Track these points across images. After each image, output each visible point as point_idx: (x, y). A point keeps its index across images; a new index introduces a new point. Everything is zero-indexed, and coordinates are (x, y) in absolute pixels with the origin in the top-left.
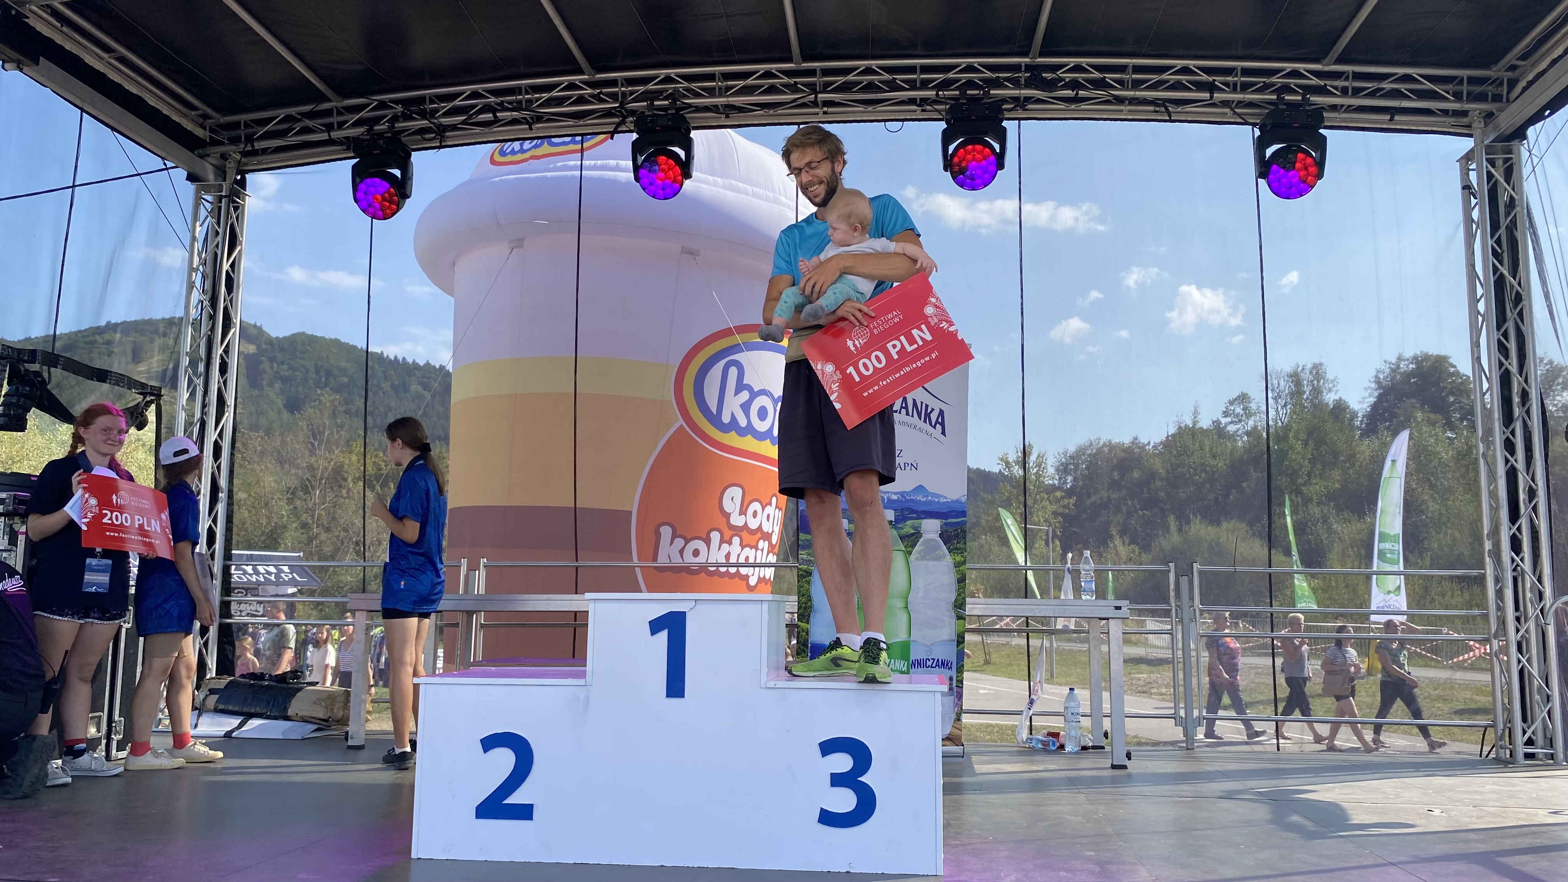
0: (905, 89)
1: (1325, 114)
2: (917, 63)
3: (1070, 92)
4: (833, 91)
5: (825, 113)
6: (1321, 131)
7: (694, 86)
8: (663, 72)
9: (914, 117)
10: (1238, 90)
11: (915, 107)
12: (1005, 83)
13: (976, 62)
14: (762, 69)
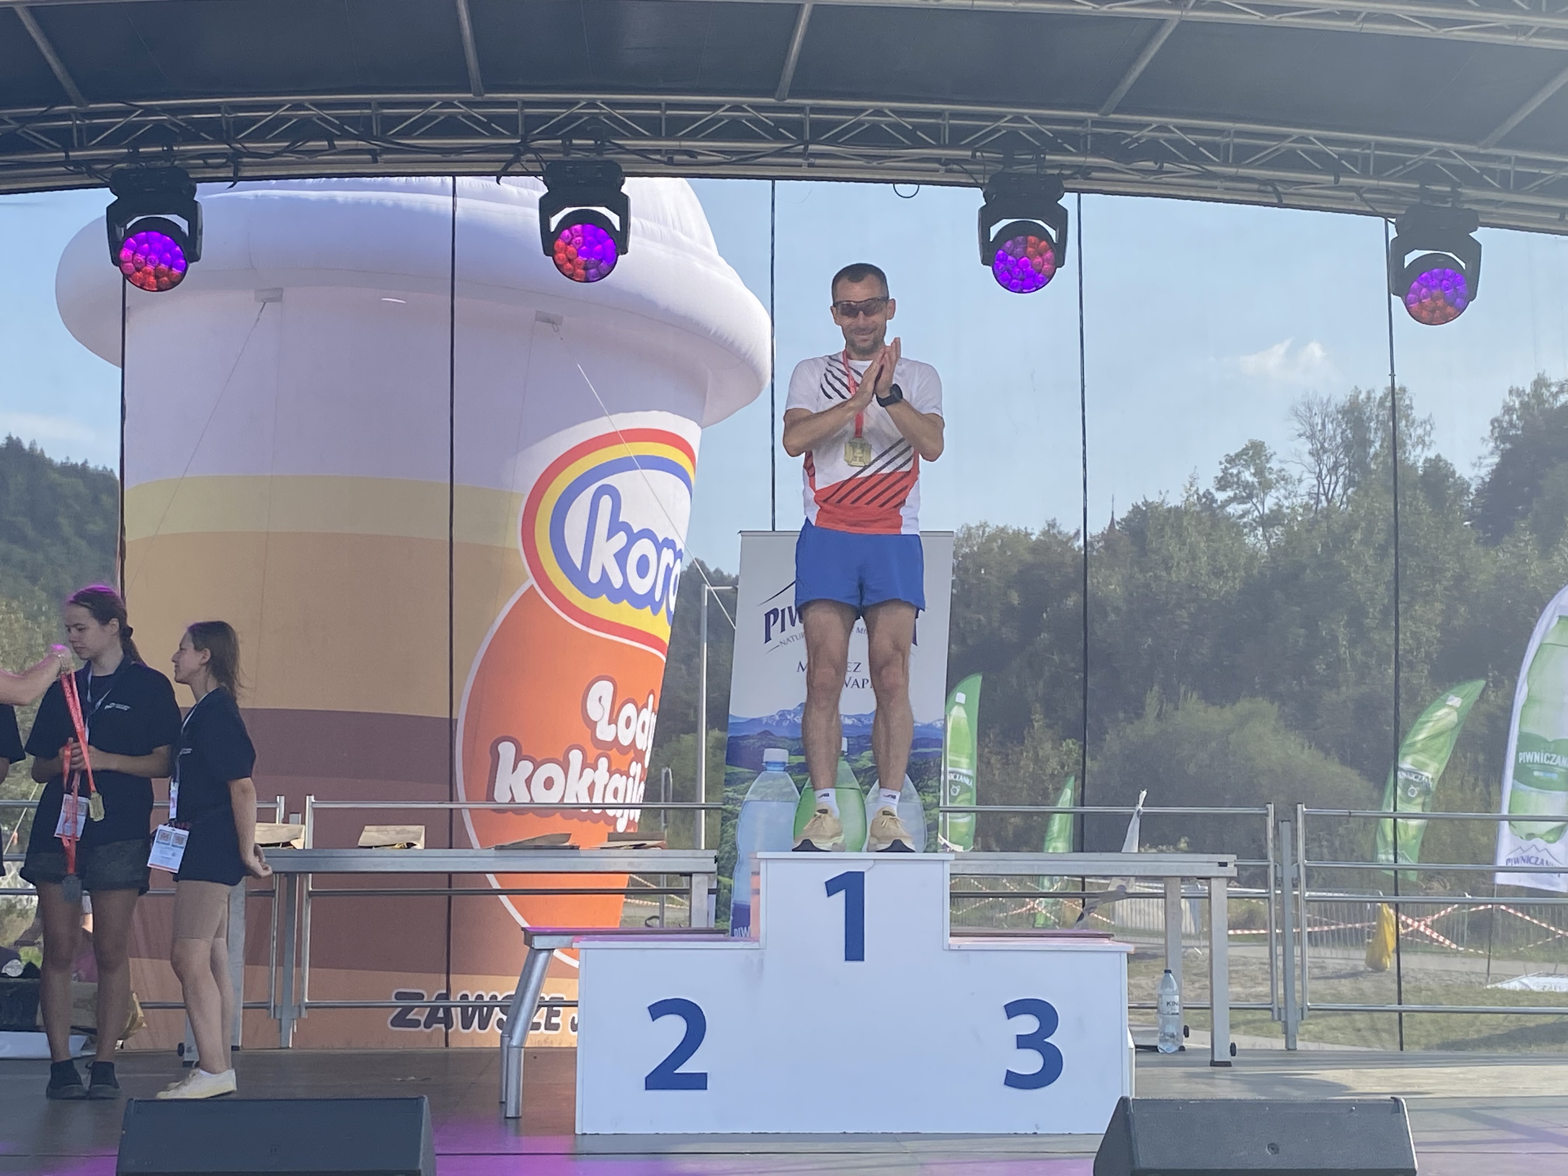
0: (928, 146)
1: (1481, 209)
2: (946, 110)
3: (1152, 161)
4: (830, 141)
5: (811, 165)
8: (585, 98)
9: (935, 180)
10: (1371, 173)
11: (937, 167)
12: (1066, 145)
13: (1026, 114)
14: (729, 103)
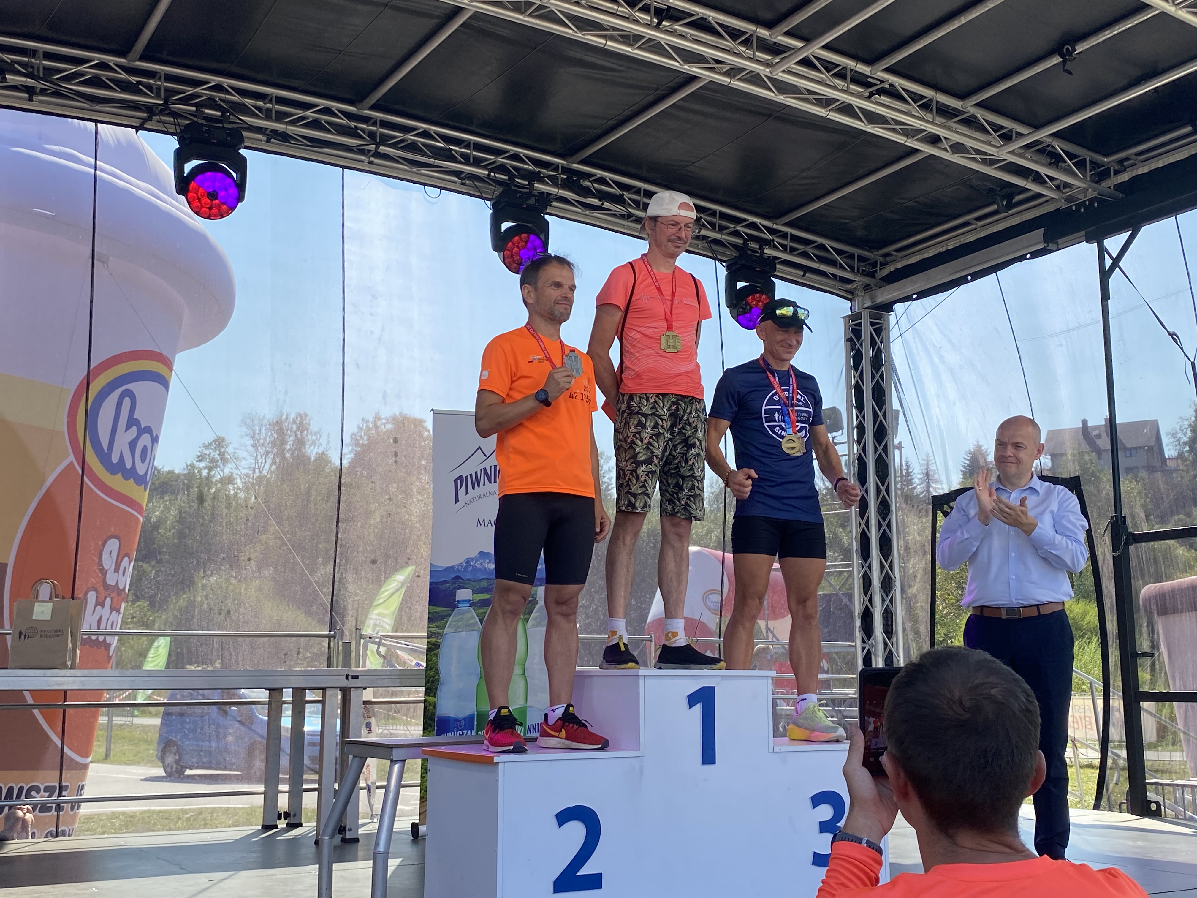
0: (458, 162)
1: (778, 266)
2: (471, 140)
3: (597, 201)
4: (393, 146)
5: (371, 163)
6: (773, 279)
7: (248, 102)
8: (216, 79)
9: (453, 188)
10: (717, 230)
11: (455, 179)
12: (546, 179)
13: (522, 153)
14: (323, 104)
